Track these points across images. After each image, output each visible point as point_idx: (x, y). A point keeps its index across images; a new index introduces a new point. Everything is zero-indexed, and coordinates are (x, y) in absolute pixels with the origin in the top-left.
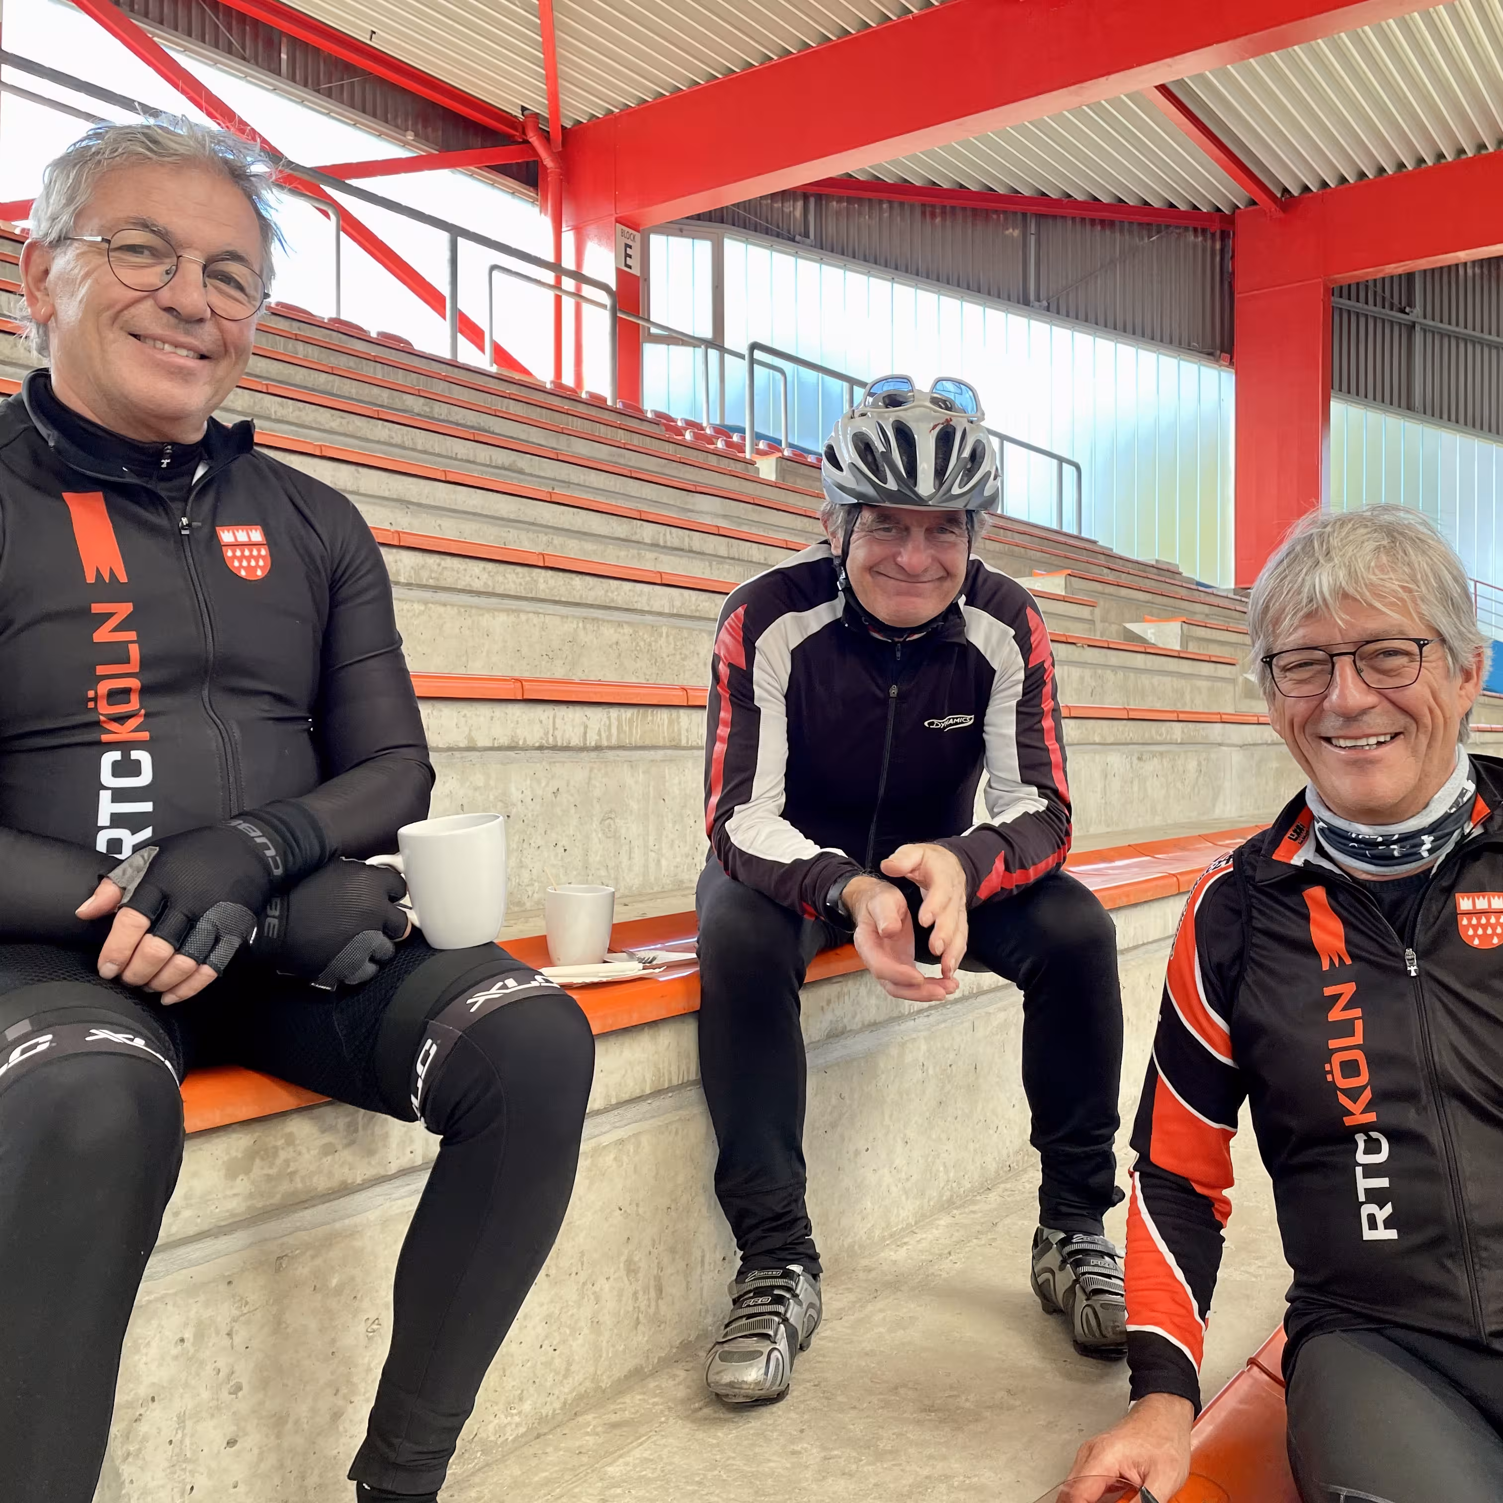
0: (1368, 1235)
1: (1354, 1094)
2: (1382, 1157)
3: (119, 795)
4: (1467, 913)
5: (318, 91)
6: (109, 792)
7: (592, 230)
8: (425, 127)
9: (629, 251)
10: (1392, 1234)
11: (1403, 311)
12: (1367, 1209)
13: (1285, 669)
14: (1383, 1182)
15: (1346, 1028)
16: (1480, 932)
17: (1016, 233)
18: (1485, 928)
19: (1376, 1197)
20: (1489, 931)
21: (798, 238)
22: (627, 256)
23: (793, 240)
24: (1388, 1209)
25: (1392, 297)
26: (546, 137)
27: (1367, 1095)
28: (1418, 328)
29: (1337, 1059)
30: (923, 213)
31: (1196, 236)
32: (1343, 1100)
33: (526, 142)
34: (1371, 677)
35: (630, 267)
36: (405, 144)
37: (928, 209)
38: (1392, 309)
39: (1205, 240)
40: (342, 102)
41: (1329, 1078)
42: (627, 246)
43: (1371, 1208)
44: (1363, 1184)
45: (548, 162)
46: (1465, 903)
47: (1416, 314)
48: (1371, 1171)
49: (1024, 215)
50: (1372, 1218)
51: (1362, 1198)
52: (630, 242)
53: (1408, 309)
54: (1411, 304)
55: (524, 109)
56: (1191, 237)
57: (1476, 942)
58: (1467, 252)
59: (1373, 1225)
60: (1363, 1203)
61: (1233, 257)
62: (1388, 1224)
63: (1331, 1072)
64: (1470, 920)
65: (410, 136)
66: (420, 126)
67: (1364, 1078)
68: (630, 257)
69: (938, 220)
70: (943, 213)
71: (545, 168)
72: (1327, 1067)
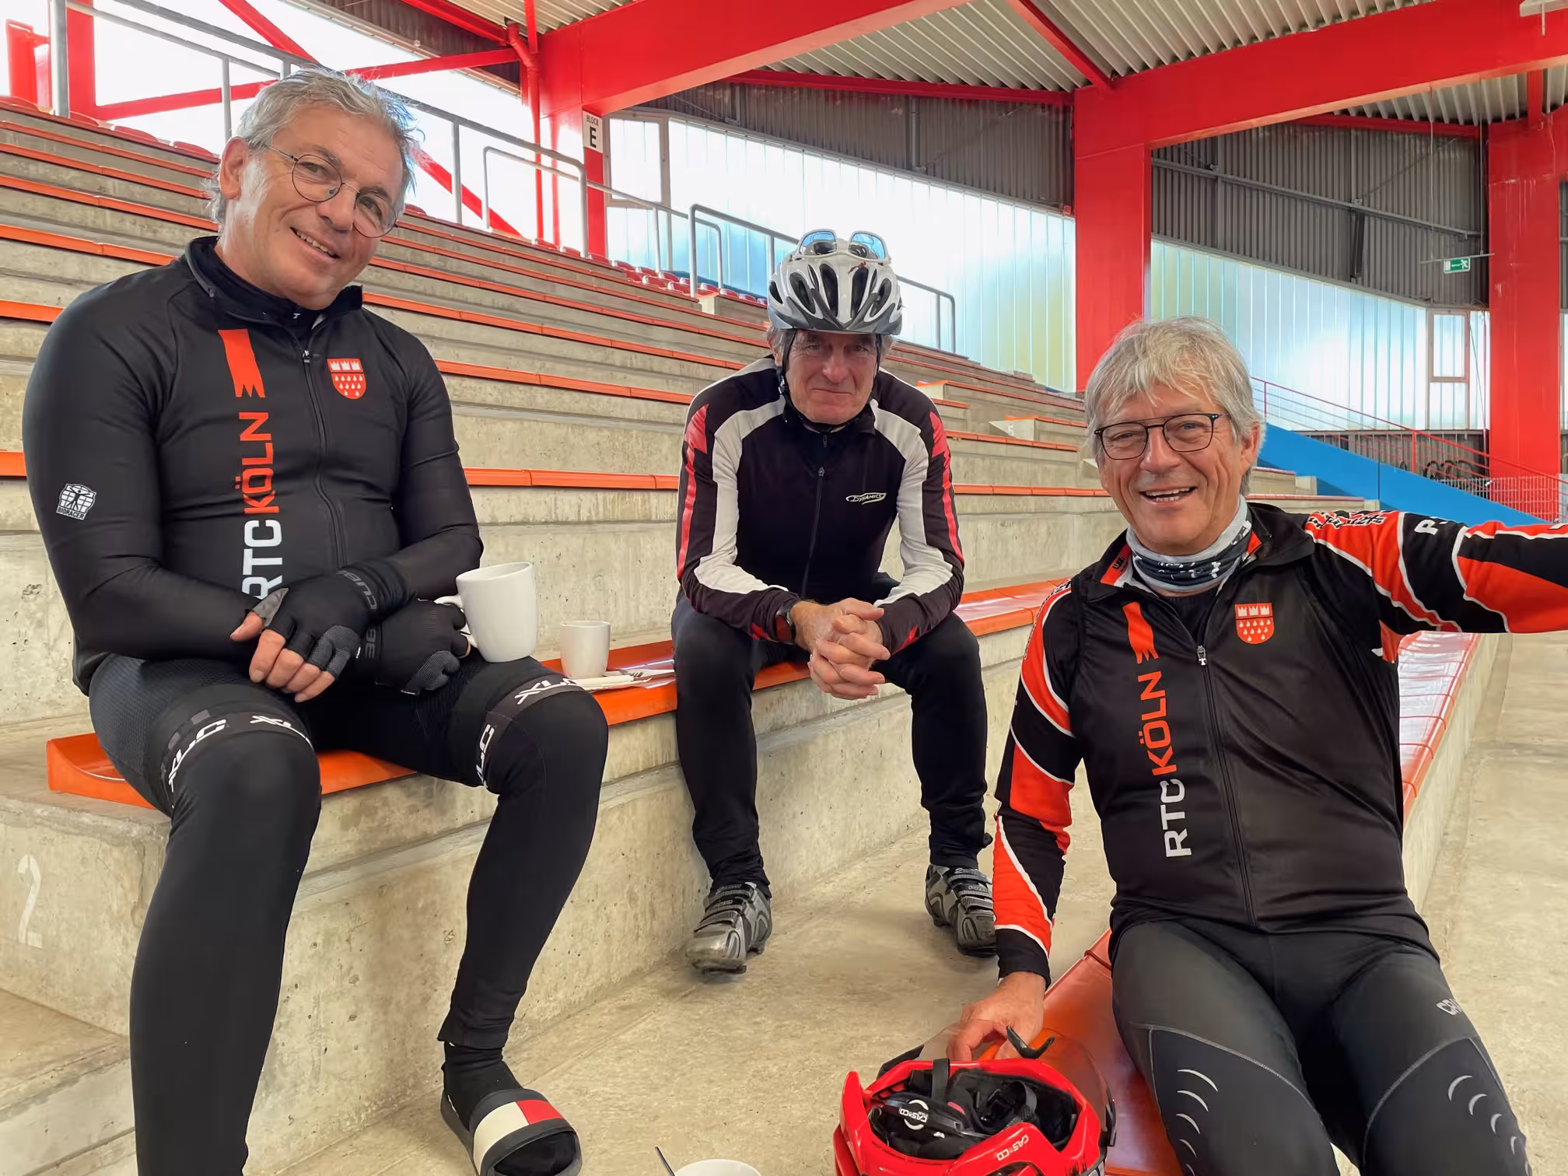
0: (1170, 853)
1: (1159, 752)
2: (1180, 797)
3: (258, 553)
4: (1244, 619)
5: (343, 9)
6: (251, 550)
7: (563, 117)
8: (429, 36)
9: (593, 133)
10: (1187, 852)
11: (1207, 168)
12: (1168, 836)
13: (1113, 439)
14: (1181, 815)
15: (1154, 705)
16: (1252, 632)
17: (901, 112)
18: (1256, 629)
19: (1174, 826)
20: (1259, 631)
21: (727, 119)
22: (593, 137)
23: (724, 122)
24: (1184, 834)
25: (1199, 157)
26: (525, 42)
27: (1170, 753)
28: (1219, 180)
29: (1147, 728)
30: (827, 99)
31: (1043, 111)
32: (1153, 757)
33: (510, 46)
34: (1176, 444)
35: (595, 146)
36: (413, 50)
37: (830, 94)
38: (1199, 167)
39: (1050, 114)
40: (362, 18)
41: (1142, 741)
42: (592, 129)
43: (1172, 834)
44: (1166, 817)
45: (527, 62)
46: (1242, 612)
47: (1218, 171)
48: (1171, 808)
49: (907, 97)
50: (1172, 841)
51: (1165, 827)
52: (594, 126)
53: (1211, 166)
54: (1214, 162)
55: (506, 19)
56: (1039, 112)
57: (1250, 639)
58: (1258, 119)
59: (1173, 846)
60: (1166, 831)
61: (1073, 125)
62: (1184, 845)
63: (1143, 737)
64: (1245, 624)
65: (417, 44)
66: (425, 37)
67: (1167, 741)
68: (595, 138)
69: (838, 103)
70: (842, 97)
71: (525, 67)
72: (1140, 734)
